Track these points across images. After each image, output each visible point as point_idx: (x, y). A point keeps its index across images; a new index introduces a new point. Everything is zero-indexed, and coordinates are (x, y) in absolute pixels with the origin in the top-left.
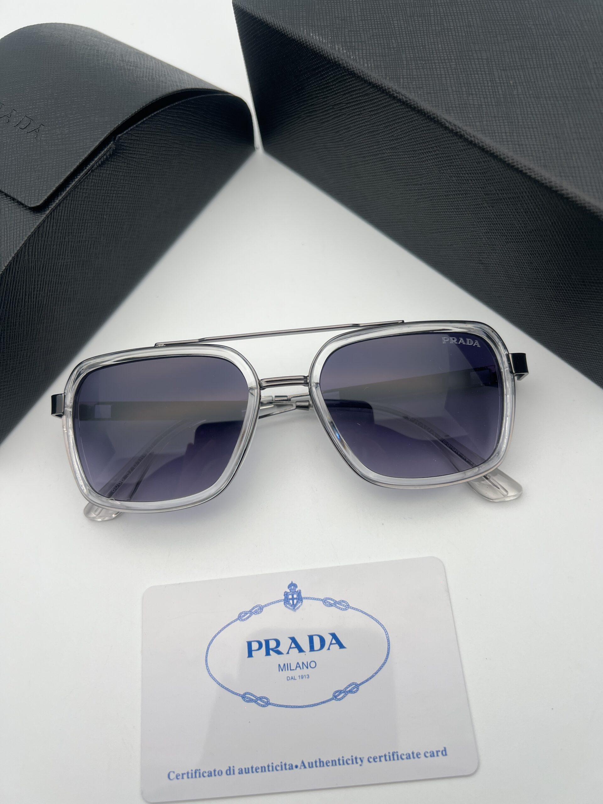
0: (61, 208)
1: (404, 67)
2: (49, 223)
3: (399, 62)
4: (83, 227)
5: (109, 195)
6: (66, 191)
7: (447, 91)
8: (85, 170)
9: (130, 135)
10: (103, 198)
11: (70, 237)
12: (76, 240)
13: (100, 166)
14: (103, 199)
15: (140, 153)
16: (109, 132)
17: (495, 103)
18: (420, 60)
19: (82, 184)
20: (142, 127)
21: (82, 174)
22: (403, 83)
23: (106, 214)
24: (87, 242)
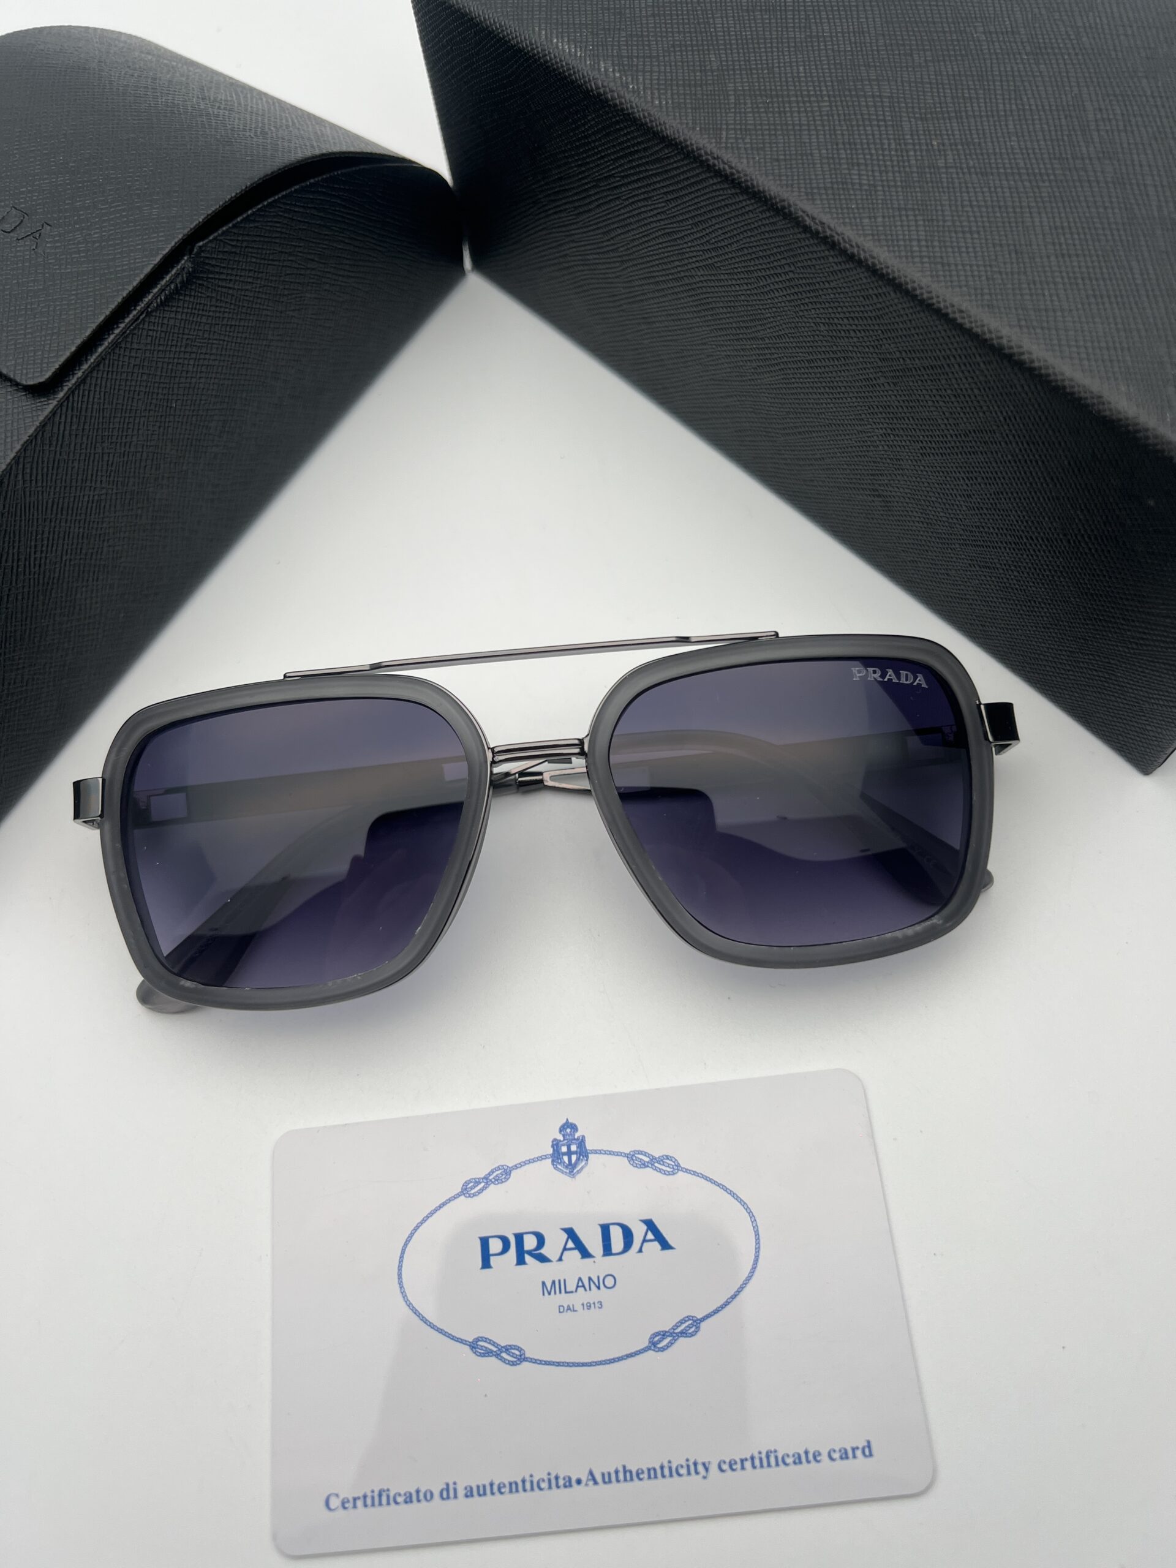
0: (87, 387)
1: (729, 109)
2: (63, 417)
3: (722, 97)
4: (131, 426)
5: (181, 361)
6: (97, 354)
7: (810, 157)
8: (135, 313)
9: (222, 244)
10: (170, 367)
11: (105, 445)
12: (118, 451)
13: (163, 304)
14: (169, 371)
15: (242, 279)
16: (180, 236)
17: (901, 181)
18: (761, 95)
19: (129, 340)
20: (245, 228)
21: (127, 320)
22: (727, 138)
23: (176, 400)
24: (139, 455)
